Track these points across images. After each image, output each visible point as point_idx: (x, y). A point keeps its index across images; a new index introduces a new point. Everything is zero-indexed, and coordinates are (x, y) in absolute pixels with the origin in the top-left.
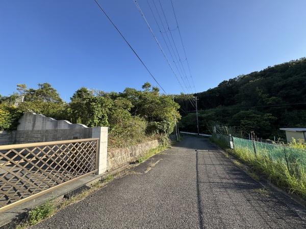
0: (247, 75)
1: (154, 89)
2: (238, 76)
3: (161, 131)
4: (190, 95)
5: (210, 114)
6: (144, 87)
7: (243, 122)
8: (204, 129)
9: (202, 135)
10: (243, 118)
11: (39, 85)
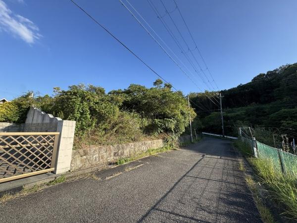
0: (293, 65)
1: (166, 85)
2: (280, 68)
3: (167, 130)
4: (215, 93)
5: (239, 113)
6: (155, 83)
7: (284, 123)
8: (231, 131)
9: (228, 137)
10: (285, 118)
11: (69, 87)
